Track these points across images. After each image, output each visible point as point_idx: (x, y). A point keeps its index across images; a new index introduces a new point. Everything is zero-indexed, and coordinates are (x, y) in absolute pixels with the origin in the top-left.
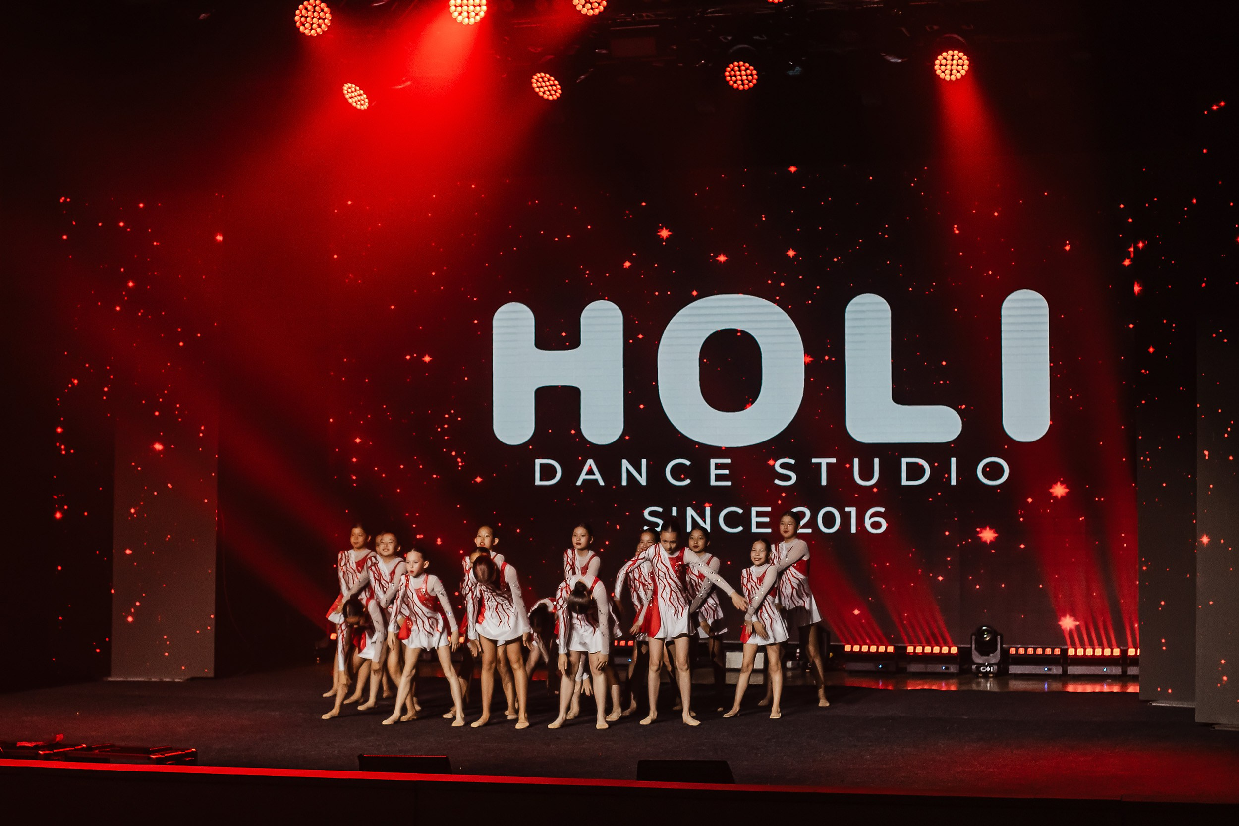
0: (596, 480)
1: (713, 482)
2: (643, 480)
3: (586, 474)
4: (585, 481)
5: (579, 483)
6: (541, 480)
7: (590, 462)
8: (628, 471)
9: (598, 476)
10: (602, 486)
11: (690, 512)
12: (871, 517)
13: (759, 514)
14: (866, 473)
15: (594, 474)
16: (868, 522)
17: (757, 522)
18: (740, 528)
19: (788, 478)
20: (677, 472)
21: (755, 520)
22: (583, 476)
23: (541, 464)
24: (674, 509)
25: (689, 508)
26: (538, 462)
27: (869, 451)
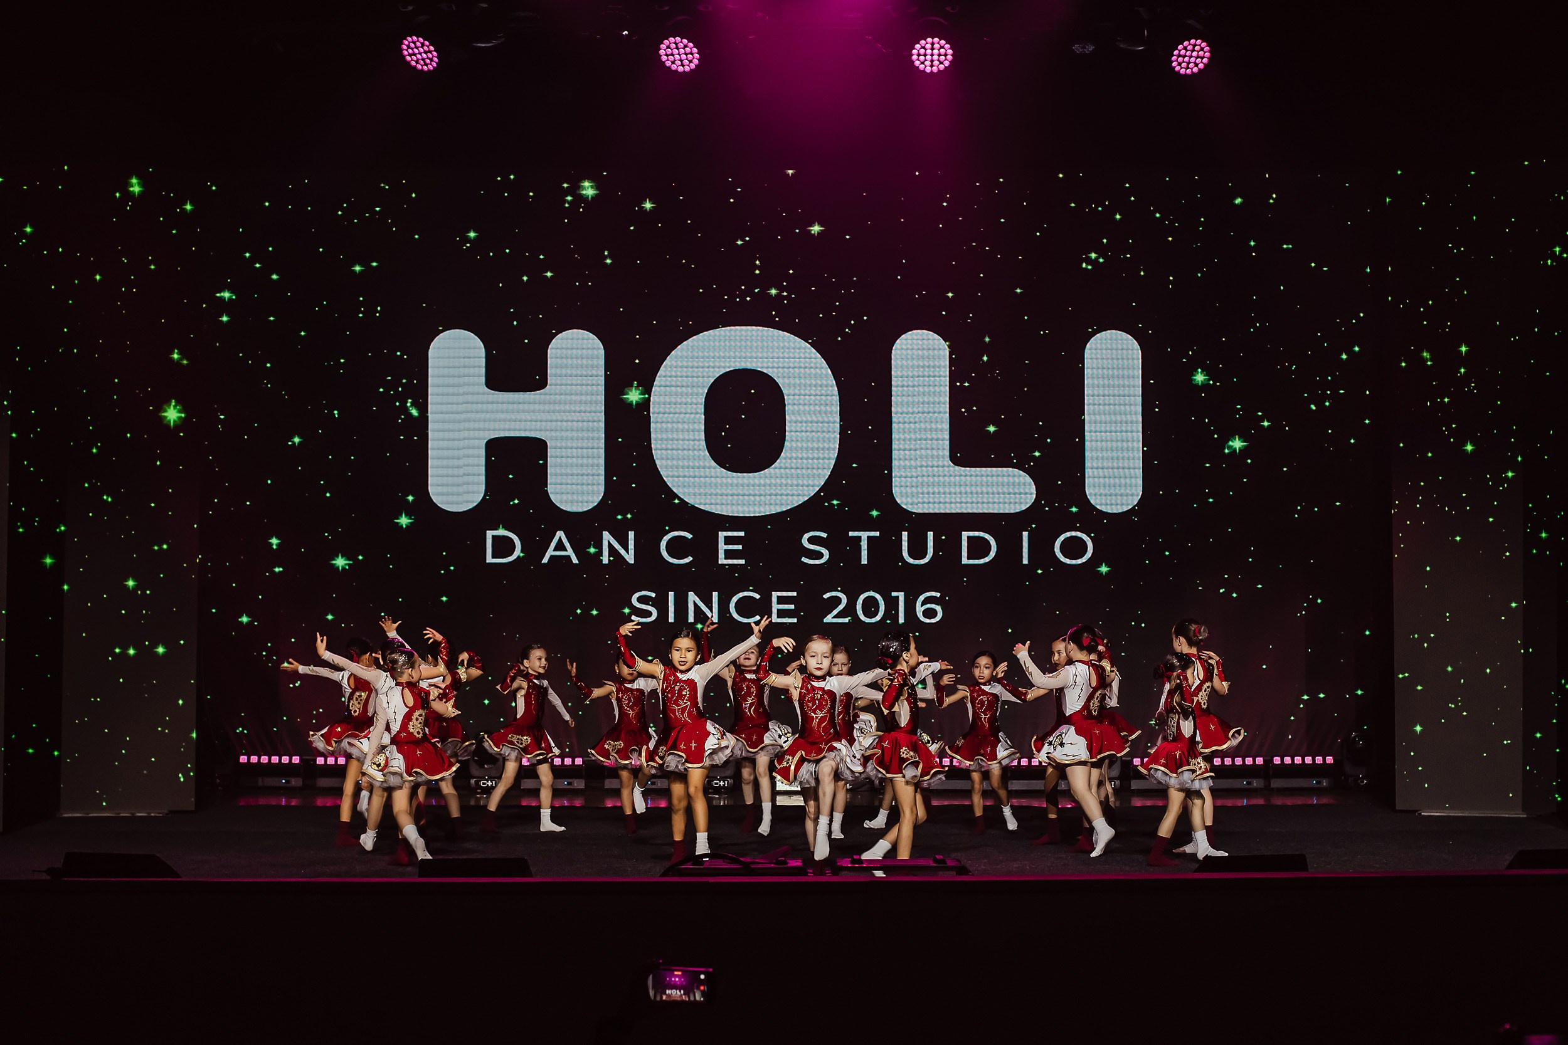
0: (569, 556)
1: (722, 560)
2: (630, 558)
3: (554, 550)
4: (552, 557)
5: (545, 560)
6: (494, 557)
7: (560, 534)
8: (610, 545)
9: (570, 552)
10: (576, 564)
11: (692, 597)
12: (926, 601)
13: (781, 600)
14: (917, 550)
15: (566, 550)
16: (920, 610)
17: (778, 610)
20: (676, 547)
21: (775, 607)
22: (550, 552)
23: (493, 537)
24: (671, 594)
25: (691, 594)
26: (490, 534)
27: (920, 523)
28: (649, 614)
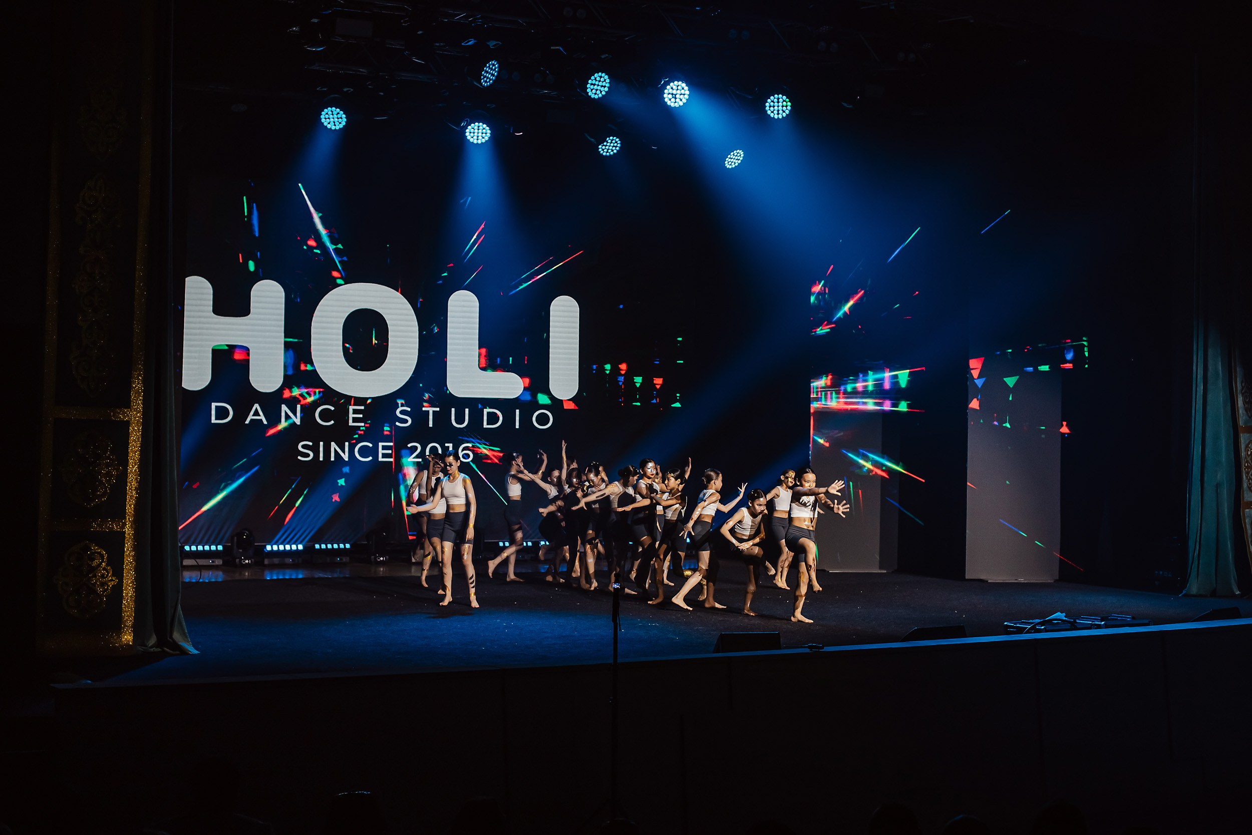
0: (261, 420)
1: (351, 423)
2: (298, 422)
3: (253, 415)
4: (252, 420)
5: (247, 422)
6: (216, 419)
7: (256, 406)
8: (286, 413)
9: (262, 417)
10: (265, 425)
11: (334, 446)
12: (464, 449)
13: (384, 448)
14: (460, 419)
15: (259, 416)
17: (382, 454)
18: (370, 458)
19: (406, 421)
20: (324, 415)
21: (381, 451)
22: (251, 417)
23: (216, 407)
24: (321, 443)
25: (333, 444)
26: (214, 405)
27: (462, 403)
28: (308, 455)
